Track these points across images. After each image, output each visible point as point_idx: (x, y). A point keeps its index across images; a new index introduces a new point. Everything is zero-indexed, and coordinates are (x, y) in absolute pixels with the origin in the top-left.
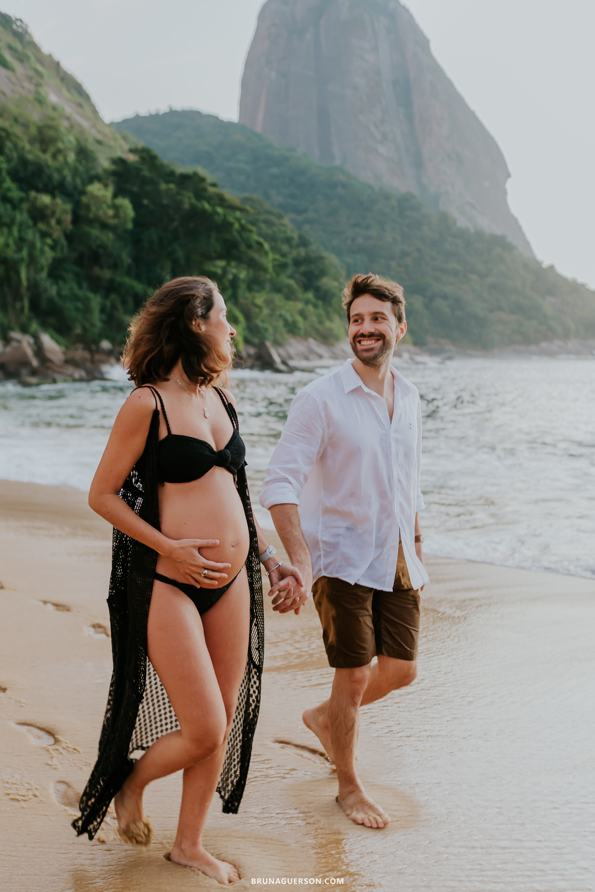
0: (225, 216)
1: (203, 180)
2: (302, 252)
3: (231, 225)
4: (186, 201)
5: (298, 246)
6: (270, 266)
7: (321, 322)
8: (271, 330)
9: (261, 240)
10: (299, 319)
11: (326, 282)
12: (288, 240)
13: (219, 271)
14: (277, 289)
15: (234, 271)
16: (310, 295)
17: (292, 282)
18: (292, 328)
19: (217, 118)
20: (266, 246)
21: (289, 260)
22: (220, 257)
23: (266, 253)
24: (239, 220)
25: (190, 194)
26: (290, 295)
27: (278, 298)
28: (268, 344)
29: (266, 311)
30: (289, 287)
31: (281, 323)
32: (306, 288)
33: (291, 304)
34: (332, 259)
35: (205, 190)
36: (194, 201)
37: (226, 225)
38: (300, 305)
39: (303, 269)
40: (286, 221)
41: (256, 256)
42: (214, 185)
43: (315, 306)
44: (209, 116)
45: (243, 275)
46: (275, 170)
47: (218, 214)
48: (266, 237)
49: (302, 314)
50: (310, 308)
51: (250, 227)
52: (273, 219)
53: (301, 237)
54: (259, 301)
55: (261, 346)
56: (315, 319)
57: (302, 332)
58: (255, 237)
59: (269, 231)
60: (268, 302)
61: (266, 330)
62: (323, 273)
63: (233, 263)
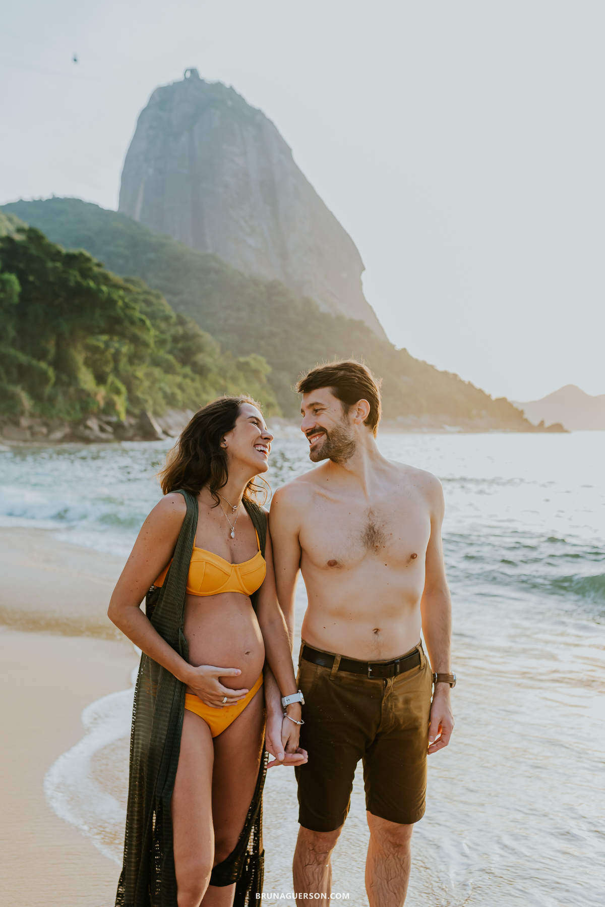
0: (109, 294)
1: (88, 260)
2: (180, 330)
3: (115, 302)
4: (72, 279)
5: (176, 324)
6: (152, 342)
7: (198, 395)
8: (150, 402)
9: (144, 317)
10: (178, 392)
11: (202, 358)
12: (167, 319)
13: (102, 345)
14: (156, 363)
15: (117, 345)
16: (188, 370)
17: (170, 358)
18: (171, 400)
19: (97, 206)
20: (148, 323)
21: (168, 336)
22: (103, 332)
23: (148, 330)
24: (122, 298)
25: (76, 273)
26: (169, 369)
27: (157, 372)
28: (150, 414)
29: (146, 384)
30: (167, 361)
31: (160, 396)
32: (184, 363)
33: (170, 377)
34: (206, 337)
35: (90, 269)
36: (79, 279)
37: (111, 302)
38: (178, 379)
39: (180, 345)
40: (164, 301)
41: (137, 332)
42: (99, 265)
43: (193, 380)
44: (90, 205)
45: (125, 349)
46: (152, 255)
47: (101, 291)
48: (146, 314)
49: (180, 387)
50: (188, 381)
51: (132, 304)
52: (152, 299)
53: (178, 317)
54: (140, 372)
55: (143, 415)
56: (192, 392)
57: (180, 404)
58: (137, 314)
59: (149, 310)
60: (148, 375)
61: (146, 401)
62: (200, 349)
63: (116, 338)
